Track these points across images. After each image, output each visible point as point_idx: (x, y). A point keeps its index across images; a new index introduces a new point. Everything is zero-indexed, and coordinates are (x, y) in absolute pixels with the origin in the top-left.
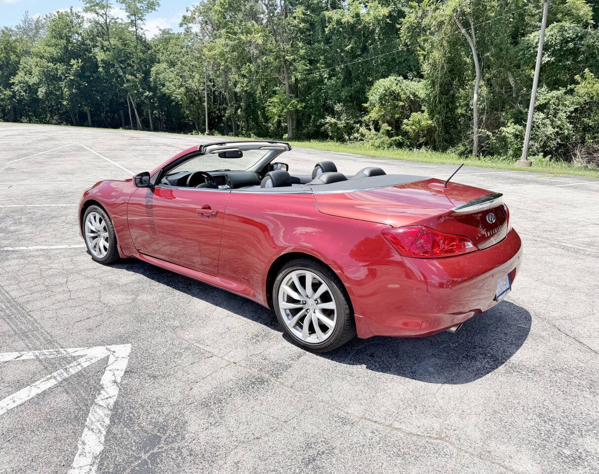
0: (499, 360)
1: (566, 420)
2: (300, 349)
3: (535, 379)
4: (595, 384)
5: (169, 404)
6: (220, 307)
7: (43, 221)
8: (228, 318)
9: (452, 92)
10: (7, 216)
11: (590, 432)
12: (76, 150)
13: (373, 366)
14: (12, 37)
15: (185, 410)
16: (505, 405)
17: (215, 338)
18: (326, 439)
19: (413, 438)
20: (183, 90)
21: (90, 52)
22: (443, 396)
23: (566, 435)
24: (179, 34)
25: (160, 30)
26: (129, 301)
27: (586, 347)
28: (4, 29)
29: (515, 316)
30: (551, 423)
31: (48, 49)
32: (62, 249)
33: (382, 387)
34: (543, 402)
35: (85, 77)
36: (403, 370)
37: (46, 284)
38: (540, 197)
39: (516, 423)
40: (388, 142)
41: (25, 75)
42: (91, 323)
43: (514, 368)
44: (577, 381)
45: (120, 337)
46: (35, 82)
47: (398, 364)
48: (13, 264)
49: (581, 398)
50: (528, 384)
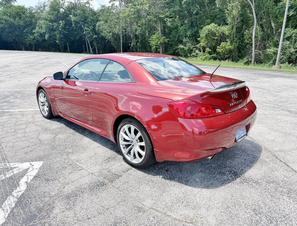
0: (238, 175)
1: (269, 214)
2: (130, 166)
3: (256, 187)
4: (292, 191)
5: (49, 196)
6: (96, 142)
7: (28, 97)
8: (98, 148)
9: (242, 32)
10: (12, 95)
11: (282, 222)
12: (57, 63)
13: (166, 177)
14: (33, 11)
15: (56, 200)
16: (234, 203)
17: (87, 159)
18: (126, 220)
19: (176, 222)
20: (111, 34)
21: (68, 17)
22: (200, 196)
23: (267, 224)
24: (109, 7)
25: (101, 5)
26: (52, 138)
27: (290, 168)
28: (29, 7)
29: (253, 149)
30: (259, 216)
31: (49, 16)
32: (31, 111)
33: (168, 189)
34: (258, 202)
35: (66, 29)
36: (182, 180)
37: (16, 128)
38: (282, 84)
39: (239, 215)
40: (209, 57)
41: (40, 28)
42: (28, 149)
43: (245, 180)
44: (281, 189)
45: (39, 157)
46: (44, 32)
47: (180, 176)
48: (5, 118)
49: (281, 200)
50: (252, 190)
